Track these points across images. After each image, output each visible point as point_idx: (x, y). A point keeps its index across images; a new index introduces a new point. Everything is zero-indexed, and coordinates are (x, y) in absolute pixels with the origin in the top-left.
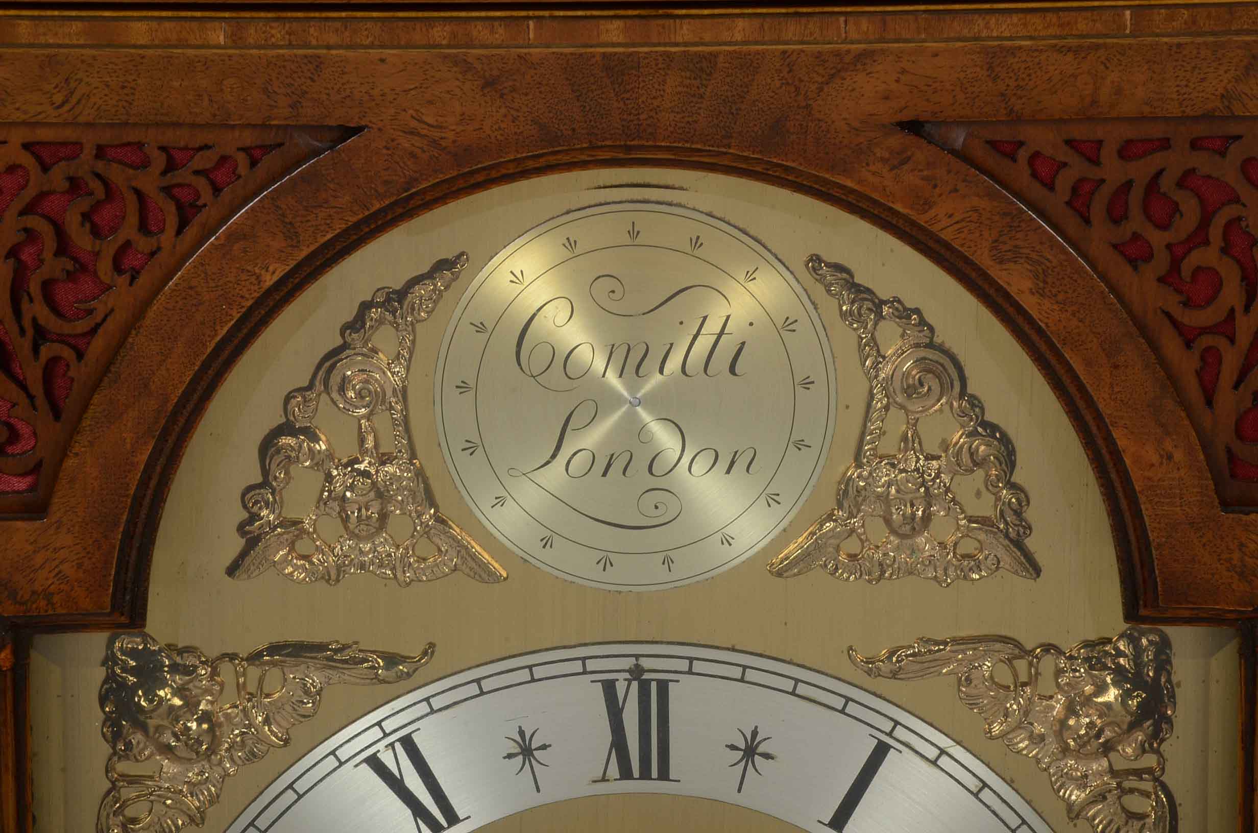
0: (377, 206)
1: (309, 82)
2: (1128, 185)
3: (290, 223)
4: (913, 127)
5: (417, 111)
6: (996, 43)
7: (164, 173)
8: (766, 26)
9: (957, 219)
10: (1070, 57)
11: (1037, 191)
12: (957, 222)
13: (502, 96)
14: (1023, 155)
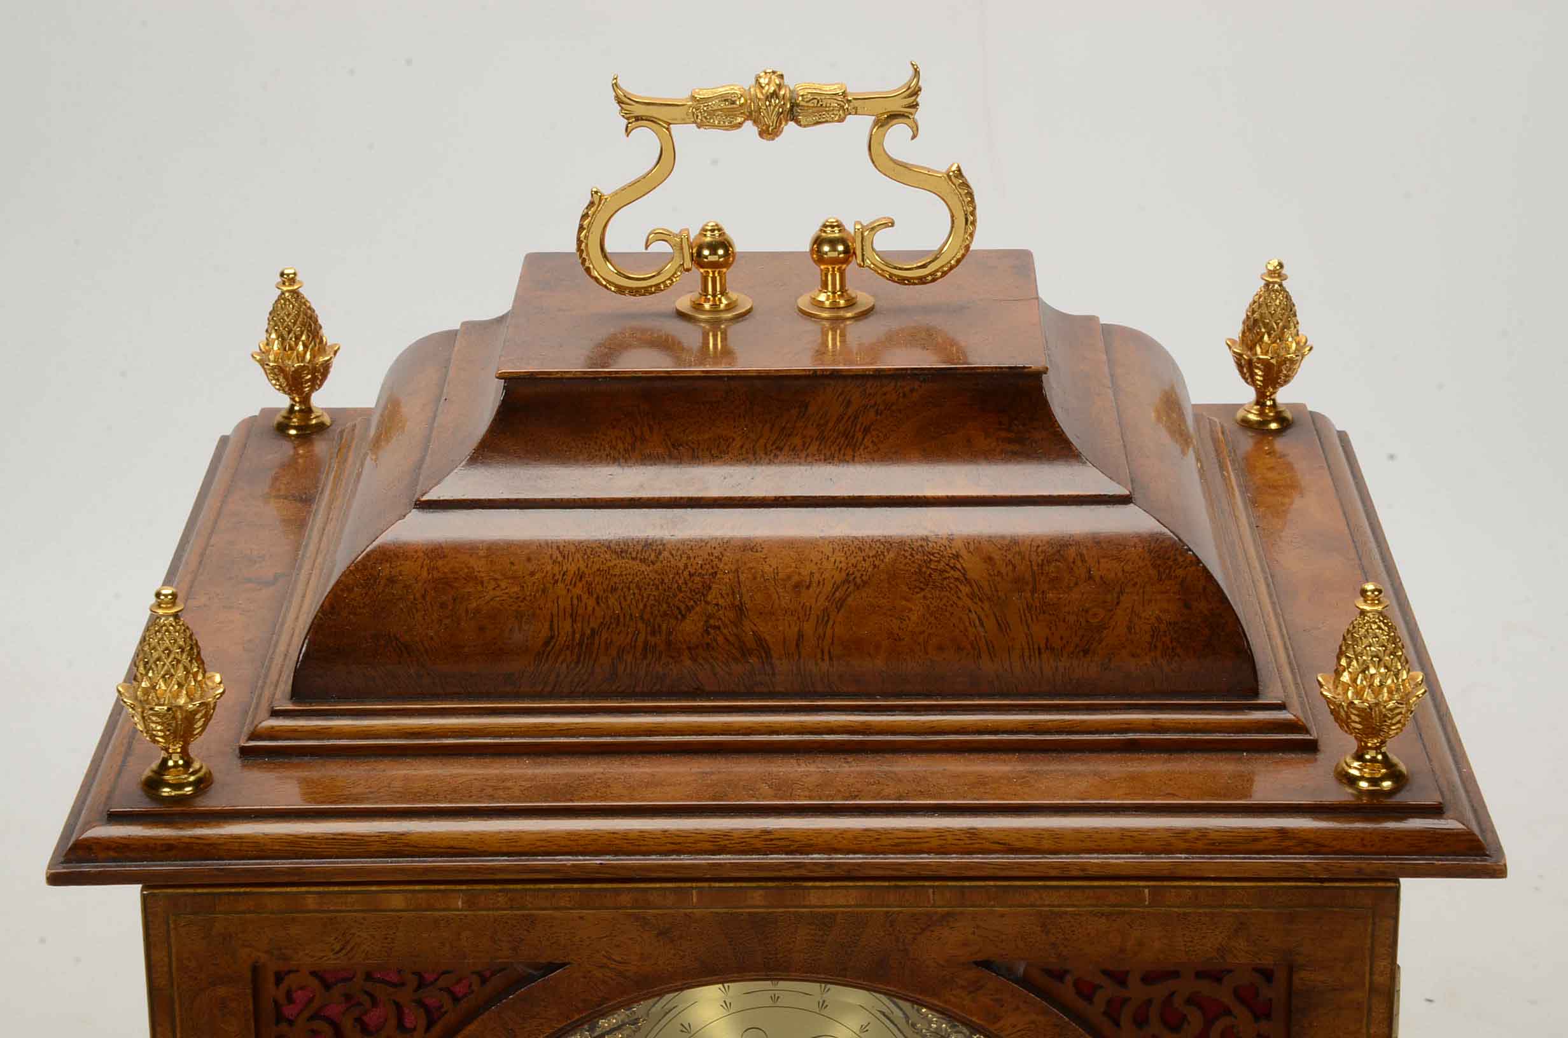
0: (577, 1017)
1: (525, 933)
2: (1149, 1002)
3: (511, 1030)
4: (986, 964)
5: (607, 952)
6: (1047, 909)
7: (416, 991)
8: (873, 895)
9: (1018, 1029)
10: (1104, 920)
11: (1081, 1004)
12: (1019, 1031)
13: (672, 941)
14: (1069, 979)
